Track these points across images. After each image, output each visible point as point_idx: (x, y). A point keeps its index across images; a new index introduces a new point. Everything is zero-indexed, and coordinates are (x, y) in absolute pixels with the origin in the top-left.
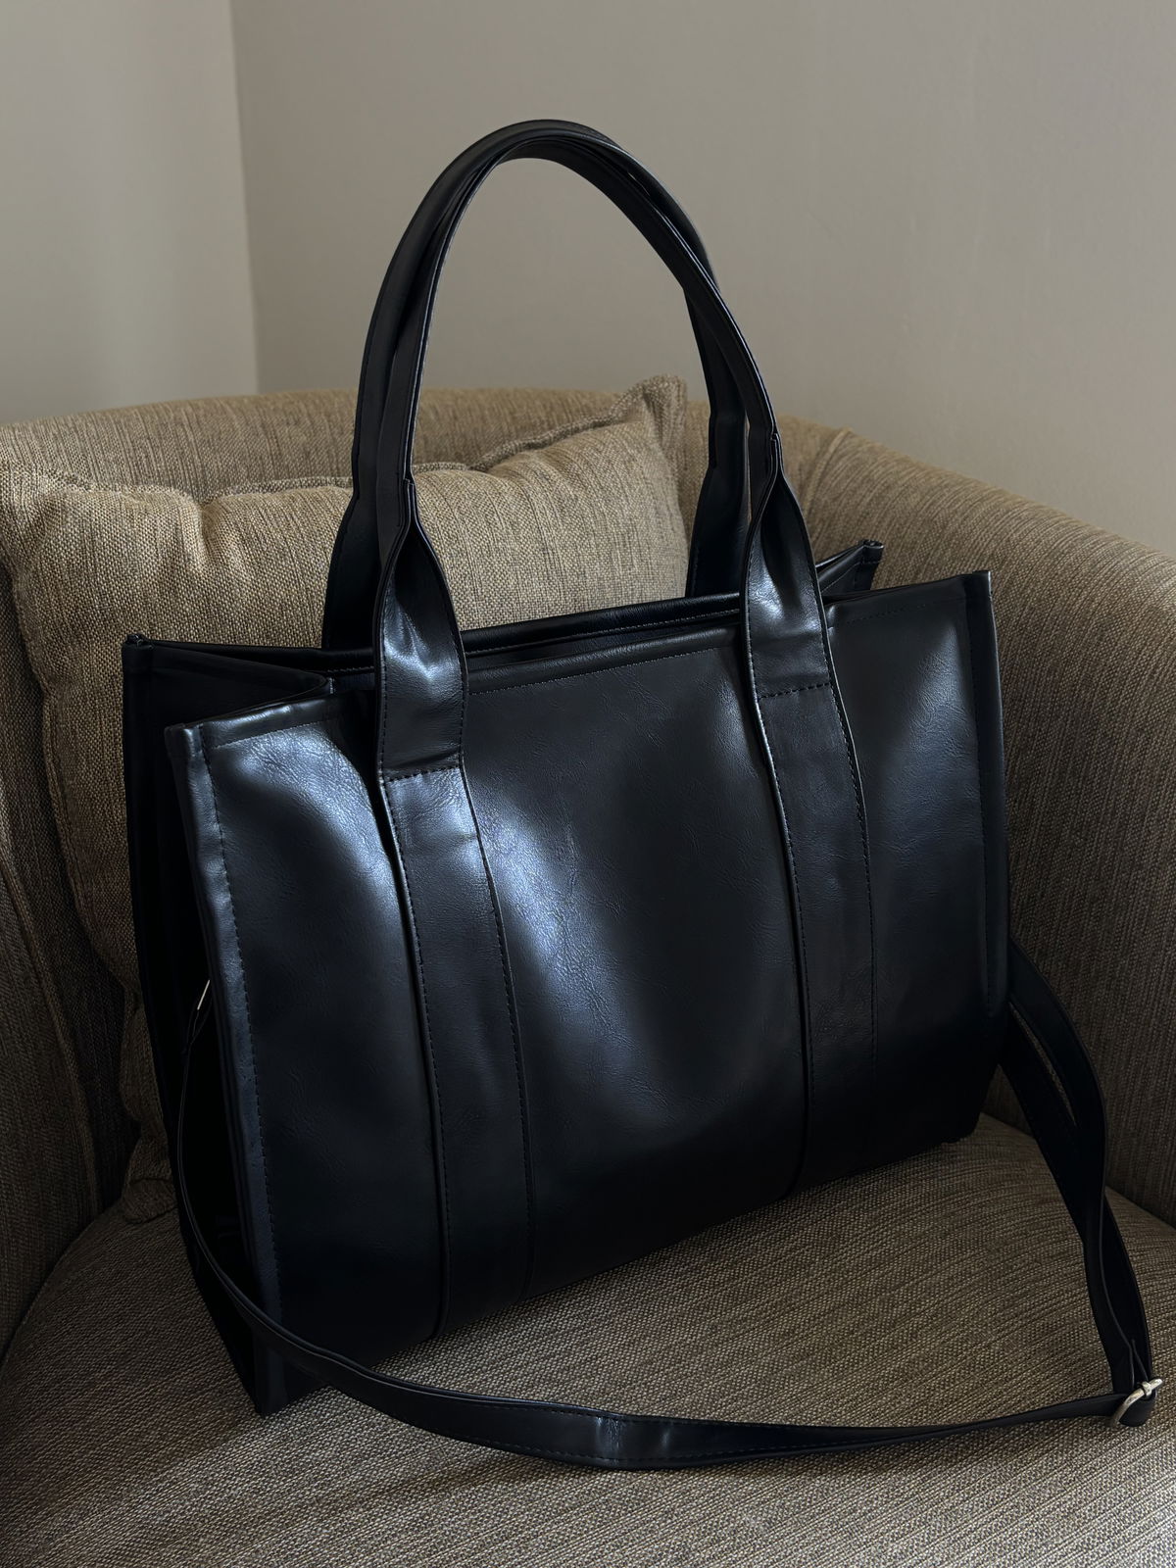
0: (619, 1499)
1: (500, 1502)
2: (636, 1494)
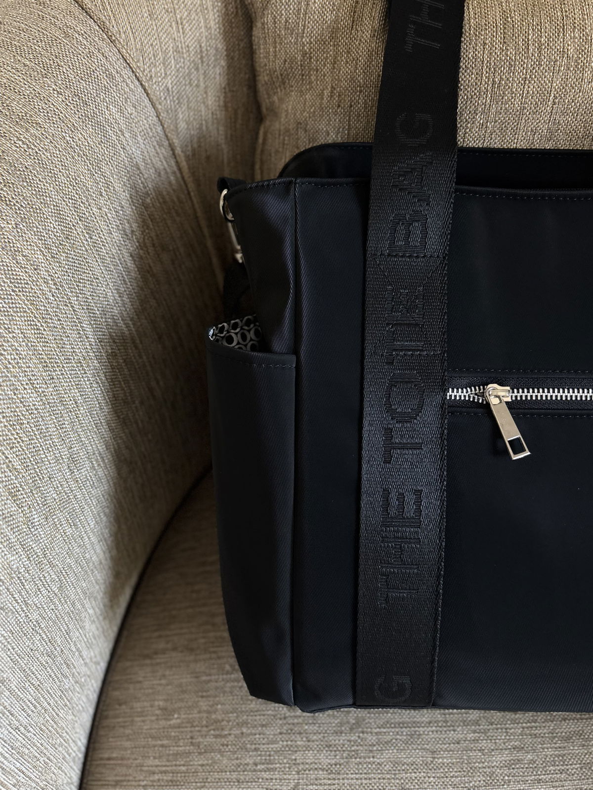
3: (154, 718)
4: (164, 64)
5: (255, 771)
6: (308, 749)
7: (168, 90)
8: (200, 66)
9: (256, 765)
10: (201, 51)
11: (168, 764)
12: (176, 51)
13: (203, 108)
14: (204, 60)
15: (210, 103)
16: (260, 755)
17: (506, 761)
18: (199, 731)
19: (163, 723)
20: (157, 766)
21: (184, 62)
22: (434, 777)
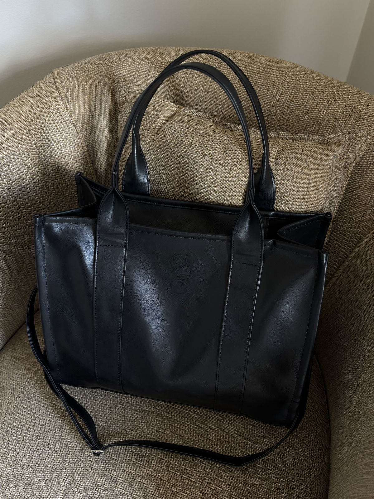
3: (19, 353)
11: (14, 368)
16: (41, 379)
17: (117, 418)
18: (28, 363)
19: (20, 355)
20: (11, 368)
22: (90, 411)
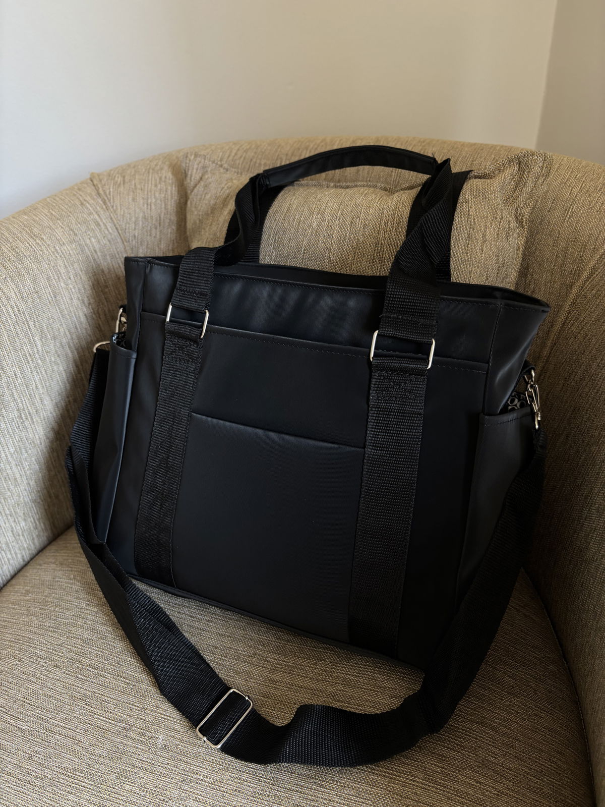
0: (139, 688)
1: (111, 655)
2: (145, 692)
4: (135, 223)
5: (47, 630)
6: (82, 627)
7: (135, 236)
8: (158, 227)
9: (49, 627)
10: (160, 220)
12: (145, 218)
13: (157, 249)
14: (161, 224)
15: (162, 247)
21: (148, 224)
